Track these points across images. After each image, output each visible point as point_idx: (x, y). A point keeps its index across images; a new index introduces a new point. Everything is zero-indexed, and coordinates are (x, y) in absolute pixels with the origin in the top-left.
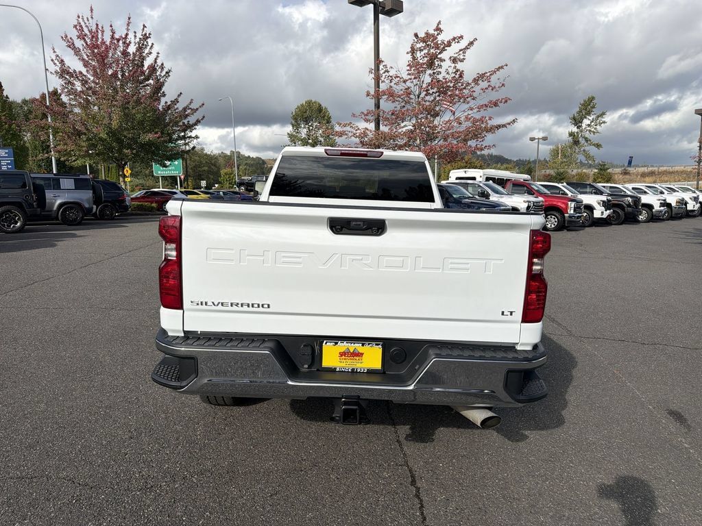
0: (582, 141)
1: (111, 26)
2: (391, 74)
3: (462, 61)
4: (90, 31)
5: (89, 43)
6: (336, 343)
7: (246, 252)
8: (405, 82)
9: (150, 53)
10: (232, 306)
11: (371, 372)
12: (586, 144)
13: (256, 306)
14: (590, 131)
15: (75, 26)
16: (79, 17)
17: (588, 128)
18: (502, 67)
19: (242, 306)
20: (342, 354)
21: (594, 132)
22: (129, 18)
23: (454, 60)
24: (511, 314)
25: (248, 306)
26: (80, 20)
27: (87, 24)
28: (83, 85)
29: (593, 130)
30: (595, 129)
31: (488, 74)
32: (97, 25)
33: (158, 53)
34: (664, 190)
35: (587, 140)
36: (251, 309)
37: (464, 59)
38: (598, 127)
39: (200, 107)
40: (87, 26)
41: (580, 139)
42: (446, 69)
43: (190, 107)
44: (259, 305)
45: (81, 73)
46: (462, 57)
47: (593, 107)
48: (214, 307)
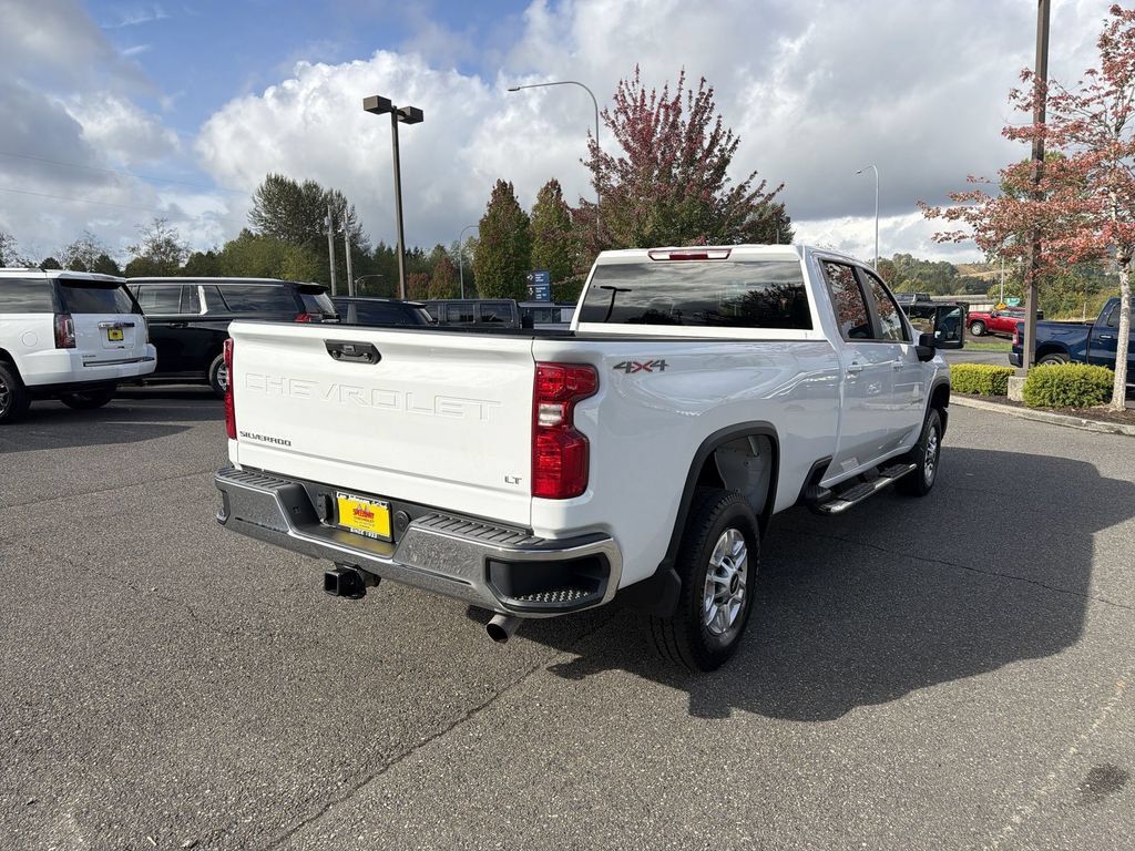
1: (666, 88)
4: (635, 100)
5: (631, 117)
9: (709, 118)
11: (380, 539)
13: (280, 442)
15: (616, 98)
16: (621, 83)
19: (271, 441)
20: (357, 512)
22: (683, 73)
24: (517, 482)
26: (623, 87)
27: (632, 91)
28: (622, 177)
32: (643, 91)
33: (720, 117)
39: (778, 190)
40: (631, 94)
43: (761, 192)
44: (282, 441)
45: (621, 160)
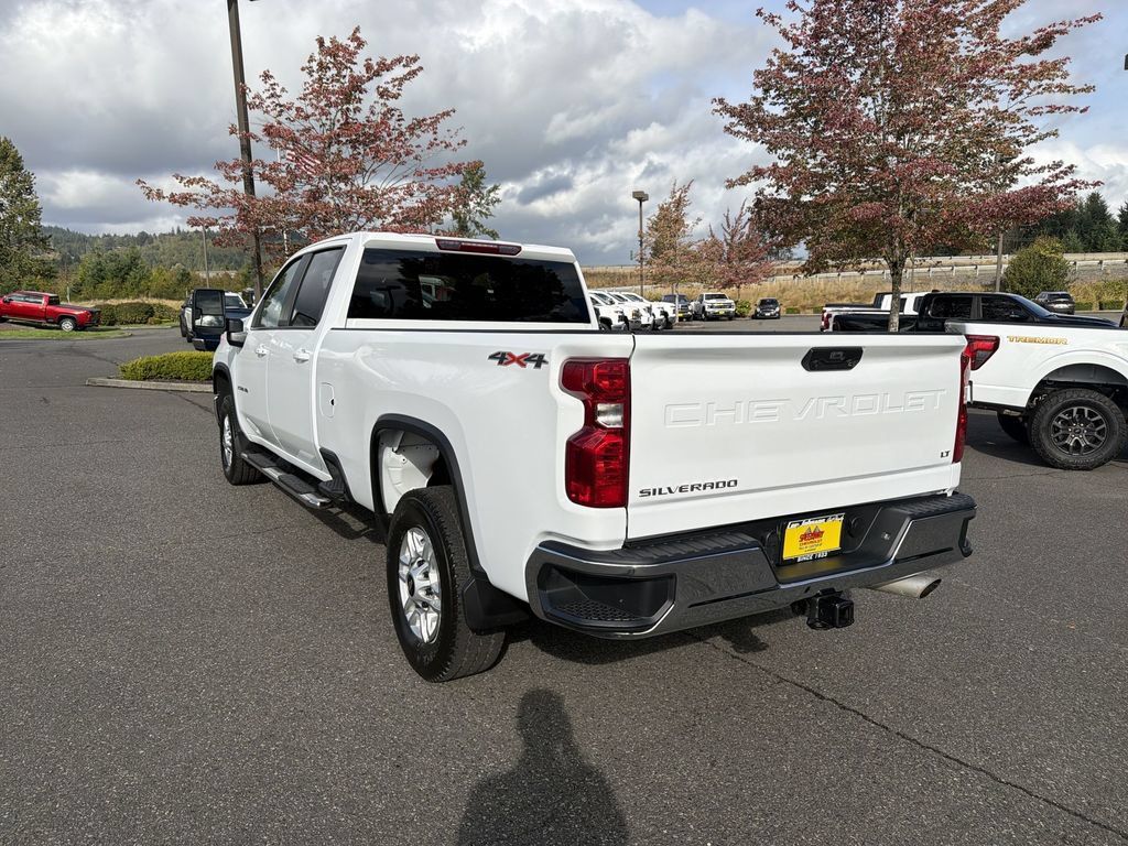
0: (472, 227)
2: (282, 101)
3: (396, 97)
6: (801, 523)
7: (715, 407)
8: (307, 117)
10: (692, 490)
11: (832, 554)
12: (477, 231)
13: (721, 485)
14: (481, 212)
17: (478, 208)
18: (447, 114)
19: (704, 488)
20: (804, 537)
21: (486, 215)
23: (383, 94)
25: (712, 488)
29: (484, 211)
30: (487, 209)
31: (429, 122)
34: (614, 300)
35: (478, 225)
36: (715, 491)
37: (399, 95)
38: (491, 207)
41: (469, 224)
42: (368, 105)
44: (724, 483)
46: (395, 91)
47: (482, 177)
48: (670, 496)
